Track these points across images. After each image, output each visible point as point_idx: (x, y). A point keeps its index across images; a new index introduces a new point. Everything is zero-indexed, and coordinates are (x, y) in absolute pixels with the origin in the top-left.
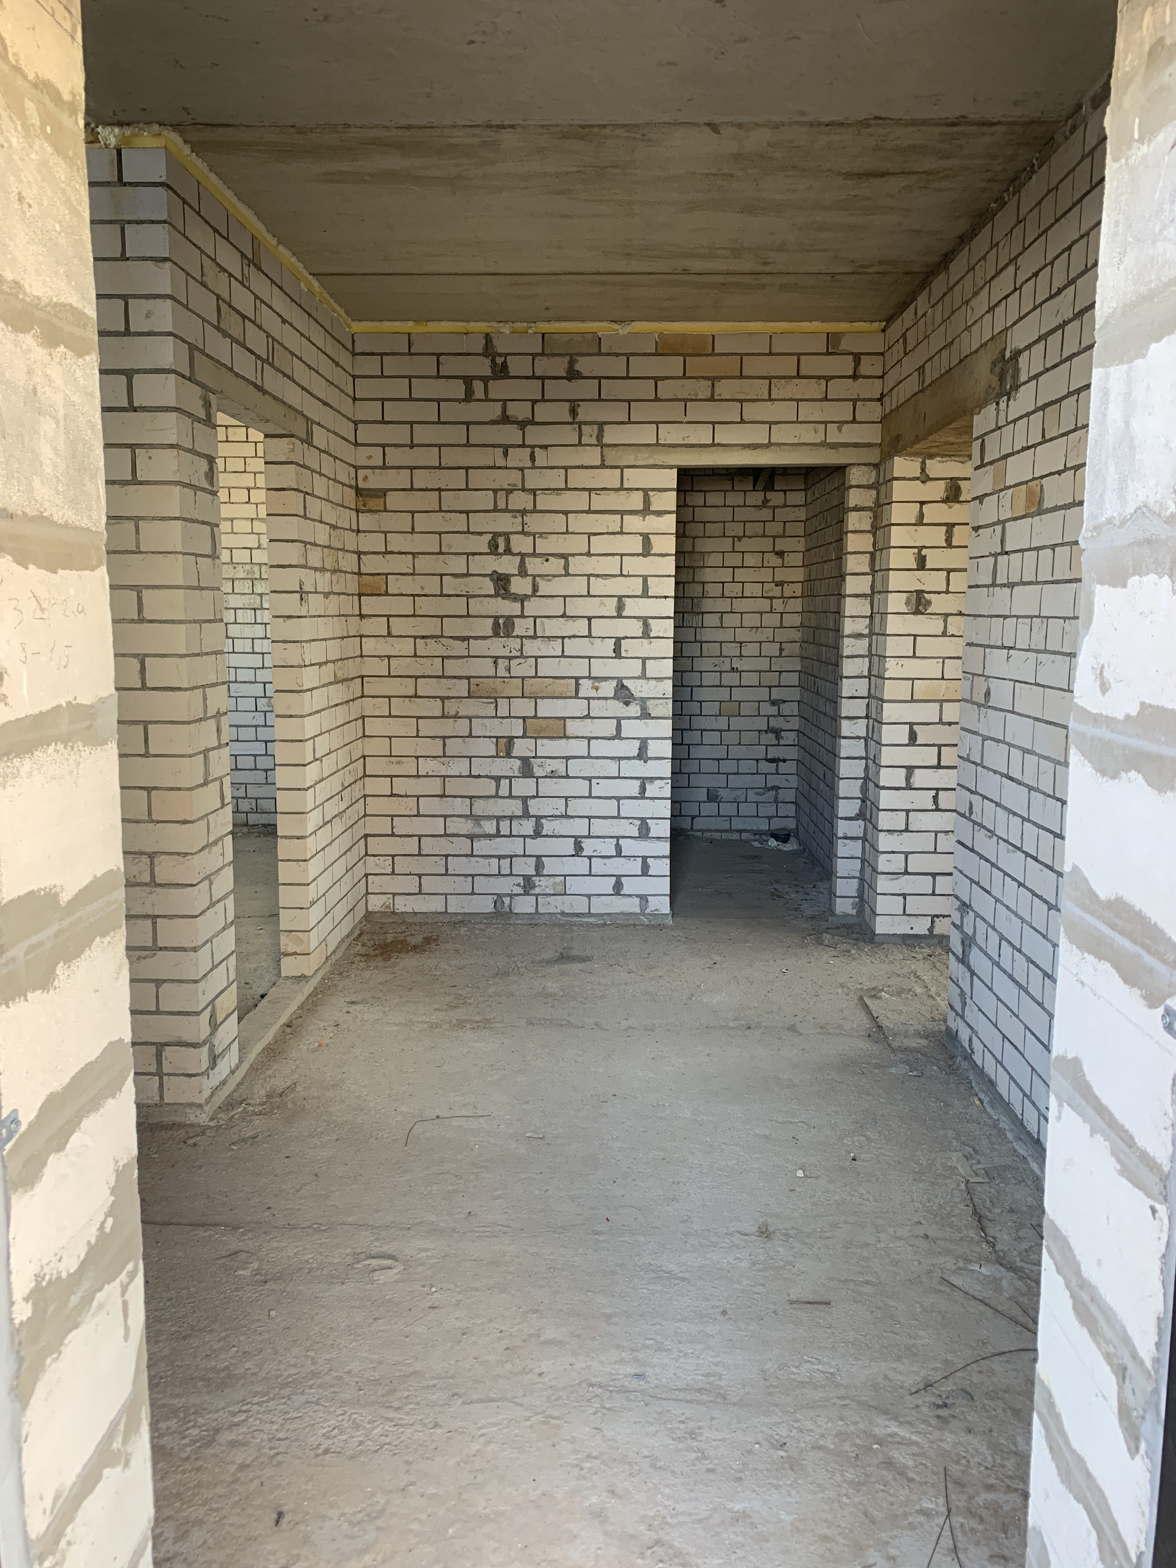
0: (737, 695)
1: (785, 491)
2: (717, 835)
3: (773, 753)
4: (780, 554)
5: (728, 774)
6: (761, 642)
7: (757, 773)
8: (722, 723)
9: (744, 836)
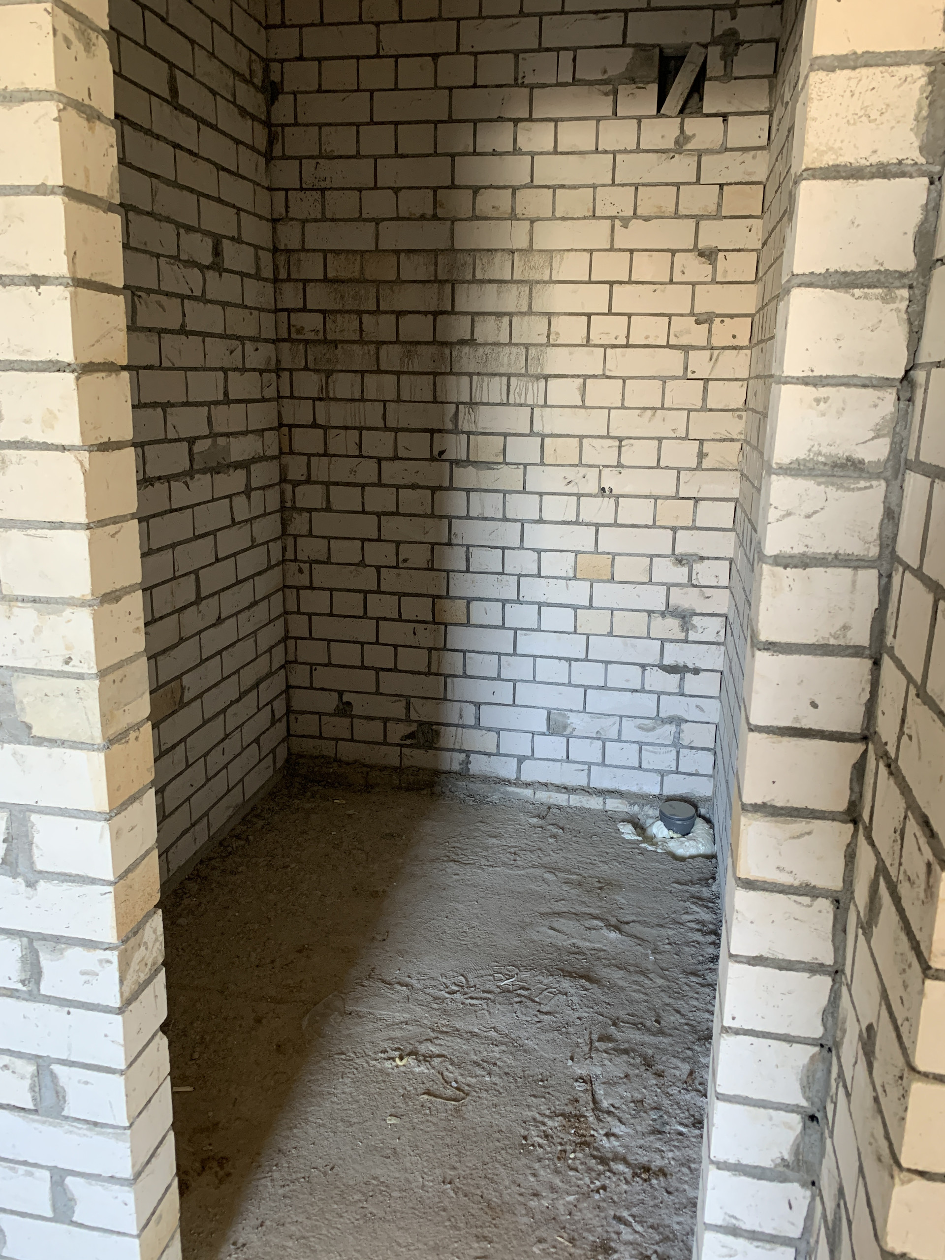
0: (610, 540)
1: (725, 117)
2: (561, 799)
3: (674, 655)
4: (709, 255)
5: (586, 688)
6: (660, 440)
7: (643, 690)
8: (578, 592)
9: (613, 804)
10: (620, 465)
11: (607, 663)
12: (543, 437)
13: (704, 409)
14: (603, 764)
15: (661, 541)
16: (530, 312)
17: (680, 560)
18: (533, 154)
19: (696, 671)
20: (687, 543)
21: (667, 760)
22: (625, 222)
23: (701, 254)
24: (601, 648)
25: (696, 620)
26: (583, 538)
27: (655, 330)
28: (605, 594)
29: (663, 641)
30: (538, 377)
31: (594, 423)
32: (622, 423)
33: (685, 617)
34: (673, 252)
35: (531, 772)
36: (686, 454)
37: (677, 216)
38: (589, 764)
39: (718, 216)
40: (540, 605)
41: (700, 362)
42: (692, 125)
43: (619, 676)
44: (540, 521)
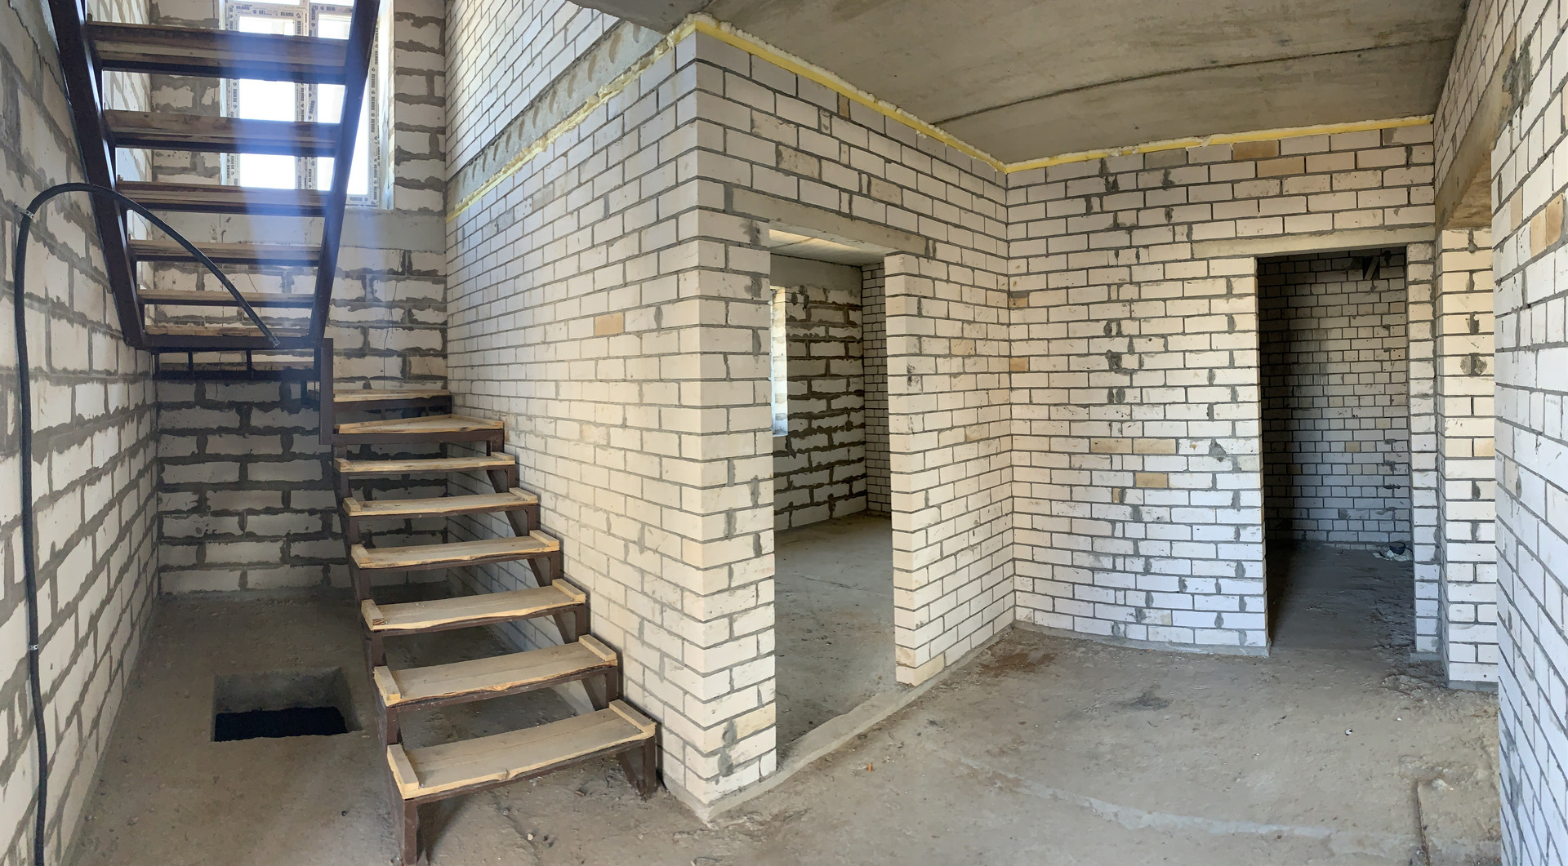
0: (1358, 435)
1: (1388, 280)
2: (1347, 547)
3: (1389, 481)
4: (1387, 327)
5: (1354, 498)
6: (1375, 395)
7: (1377, 497)
8: (1347, 458)
9: (1369, 547)
10: (1360, 406)
11: (1361, 487)
12: (1328, 397)
13: (1391, 383)
14: (1363, 531)
15: (1379, 435)
16: (1320, 351)
17: (1387, 442)
18: (1318, 295)
19: (1399, 487)
20: (1389, 435)
21: (1389, 526)
22: (1354, 317)
23: (1384, 327)
24: (1359, 480)
25: (1396, 466)
26: (1347, 435)
27: (1369, 355)
28: (1358, 458)
29: (1384, 476)
30: (1325, 375)
31: (1348, 390)
32: (1359, 390)
33: (1392, 465)
34: (1373, 327)
35: (1333, 537)
36: (1386, 400)
37: (1373, 314)
38: (1358, 531)
39: (1389, 314)
40: (1332, 464)
41: (1387, 366)
42: (1376, 283)
43: (1367, 492)
44: (1330, 430)
